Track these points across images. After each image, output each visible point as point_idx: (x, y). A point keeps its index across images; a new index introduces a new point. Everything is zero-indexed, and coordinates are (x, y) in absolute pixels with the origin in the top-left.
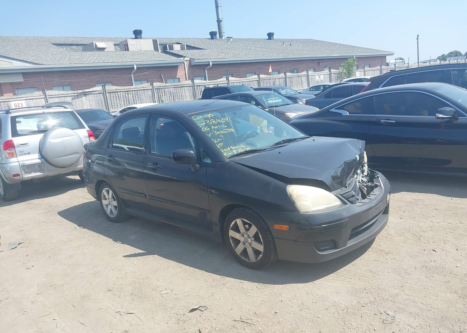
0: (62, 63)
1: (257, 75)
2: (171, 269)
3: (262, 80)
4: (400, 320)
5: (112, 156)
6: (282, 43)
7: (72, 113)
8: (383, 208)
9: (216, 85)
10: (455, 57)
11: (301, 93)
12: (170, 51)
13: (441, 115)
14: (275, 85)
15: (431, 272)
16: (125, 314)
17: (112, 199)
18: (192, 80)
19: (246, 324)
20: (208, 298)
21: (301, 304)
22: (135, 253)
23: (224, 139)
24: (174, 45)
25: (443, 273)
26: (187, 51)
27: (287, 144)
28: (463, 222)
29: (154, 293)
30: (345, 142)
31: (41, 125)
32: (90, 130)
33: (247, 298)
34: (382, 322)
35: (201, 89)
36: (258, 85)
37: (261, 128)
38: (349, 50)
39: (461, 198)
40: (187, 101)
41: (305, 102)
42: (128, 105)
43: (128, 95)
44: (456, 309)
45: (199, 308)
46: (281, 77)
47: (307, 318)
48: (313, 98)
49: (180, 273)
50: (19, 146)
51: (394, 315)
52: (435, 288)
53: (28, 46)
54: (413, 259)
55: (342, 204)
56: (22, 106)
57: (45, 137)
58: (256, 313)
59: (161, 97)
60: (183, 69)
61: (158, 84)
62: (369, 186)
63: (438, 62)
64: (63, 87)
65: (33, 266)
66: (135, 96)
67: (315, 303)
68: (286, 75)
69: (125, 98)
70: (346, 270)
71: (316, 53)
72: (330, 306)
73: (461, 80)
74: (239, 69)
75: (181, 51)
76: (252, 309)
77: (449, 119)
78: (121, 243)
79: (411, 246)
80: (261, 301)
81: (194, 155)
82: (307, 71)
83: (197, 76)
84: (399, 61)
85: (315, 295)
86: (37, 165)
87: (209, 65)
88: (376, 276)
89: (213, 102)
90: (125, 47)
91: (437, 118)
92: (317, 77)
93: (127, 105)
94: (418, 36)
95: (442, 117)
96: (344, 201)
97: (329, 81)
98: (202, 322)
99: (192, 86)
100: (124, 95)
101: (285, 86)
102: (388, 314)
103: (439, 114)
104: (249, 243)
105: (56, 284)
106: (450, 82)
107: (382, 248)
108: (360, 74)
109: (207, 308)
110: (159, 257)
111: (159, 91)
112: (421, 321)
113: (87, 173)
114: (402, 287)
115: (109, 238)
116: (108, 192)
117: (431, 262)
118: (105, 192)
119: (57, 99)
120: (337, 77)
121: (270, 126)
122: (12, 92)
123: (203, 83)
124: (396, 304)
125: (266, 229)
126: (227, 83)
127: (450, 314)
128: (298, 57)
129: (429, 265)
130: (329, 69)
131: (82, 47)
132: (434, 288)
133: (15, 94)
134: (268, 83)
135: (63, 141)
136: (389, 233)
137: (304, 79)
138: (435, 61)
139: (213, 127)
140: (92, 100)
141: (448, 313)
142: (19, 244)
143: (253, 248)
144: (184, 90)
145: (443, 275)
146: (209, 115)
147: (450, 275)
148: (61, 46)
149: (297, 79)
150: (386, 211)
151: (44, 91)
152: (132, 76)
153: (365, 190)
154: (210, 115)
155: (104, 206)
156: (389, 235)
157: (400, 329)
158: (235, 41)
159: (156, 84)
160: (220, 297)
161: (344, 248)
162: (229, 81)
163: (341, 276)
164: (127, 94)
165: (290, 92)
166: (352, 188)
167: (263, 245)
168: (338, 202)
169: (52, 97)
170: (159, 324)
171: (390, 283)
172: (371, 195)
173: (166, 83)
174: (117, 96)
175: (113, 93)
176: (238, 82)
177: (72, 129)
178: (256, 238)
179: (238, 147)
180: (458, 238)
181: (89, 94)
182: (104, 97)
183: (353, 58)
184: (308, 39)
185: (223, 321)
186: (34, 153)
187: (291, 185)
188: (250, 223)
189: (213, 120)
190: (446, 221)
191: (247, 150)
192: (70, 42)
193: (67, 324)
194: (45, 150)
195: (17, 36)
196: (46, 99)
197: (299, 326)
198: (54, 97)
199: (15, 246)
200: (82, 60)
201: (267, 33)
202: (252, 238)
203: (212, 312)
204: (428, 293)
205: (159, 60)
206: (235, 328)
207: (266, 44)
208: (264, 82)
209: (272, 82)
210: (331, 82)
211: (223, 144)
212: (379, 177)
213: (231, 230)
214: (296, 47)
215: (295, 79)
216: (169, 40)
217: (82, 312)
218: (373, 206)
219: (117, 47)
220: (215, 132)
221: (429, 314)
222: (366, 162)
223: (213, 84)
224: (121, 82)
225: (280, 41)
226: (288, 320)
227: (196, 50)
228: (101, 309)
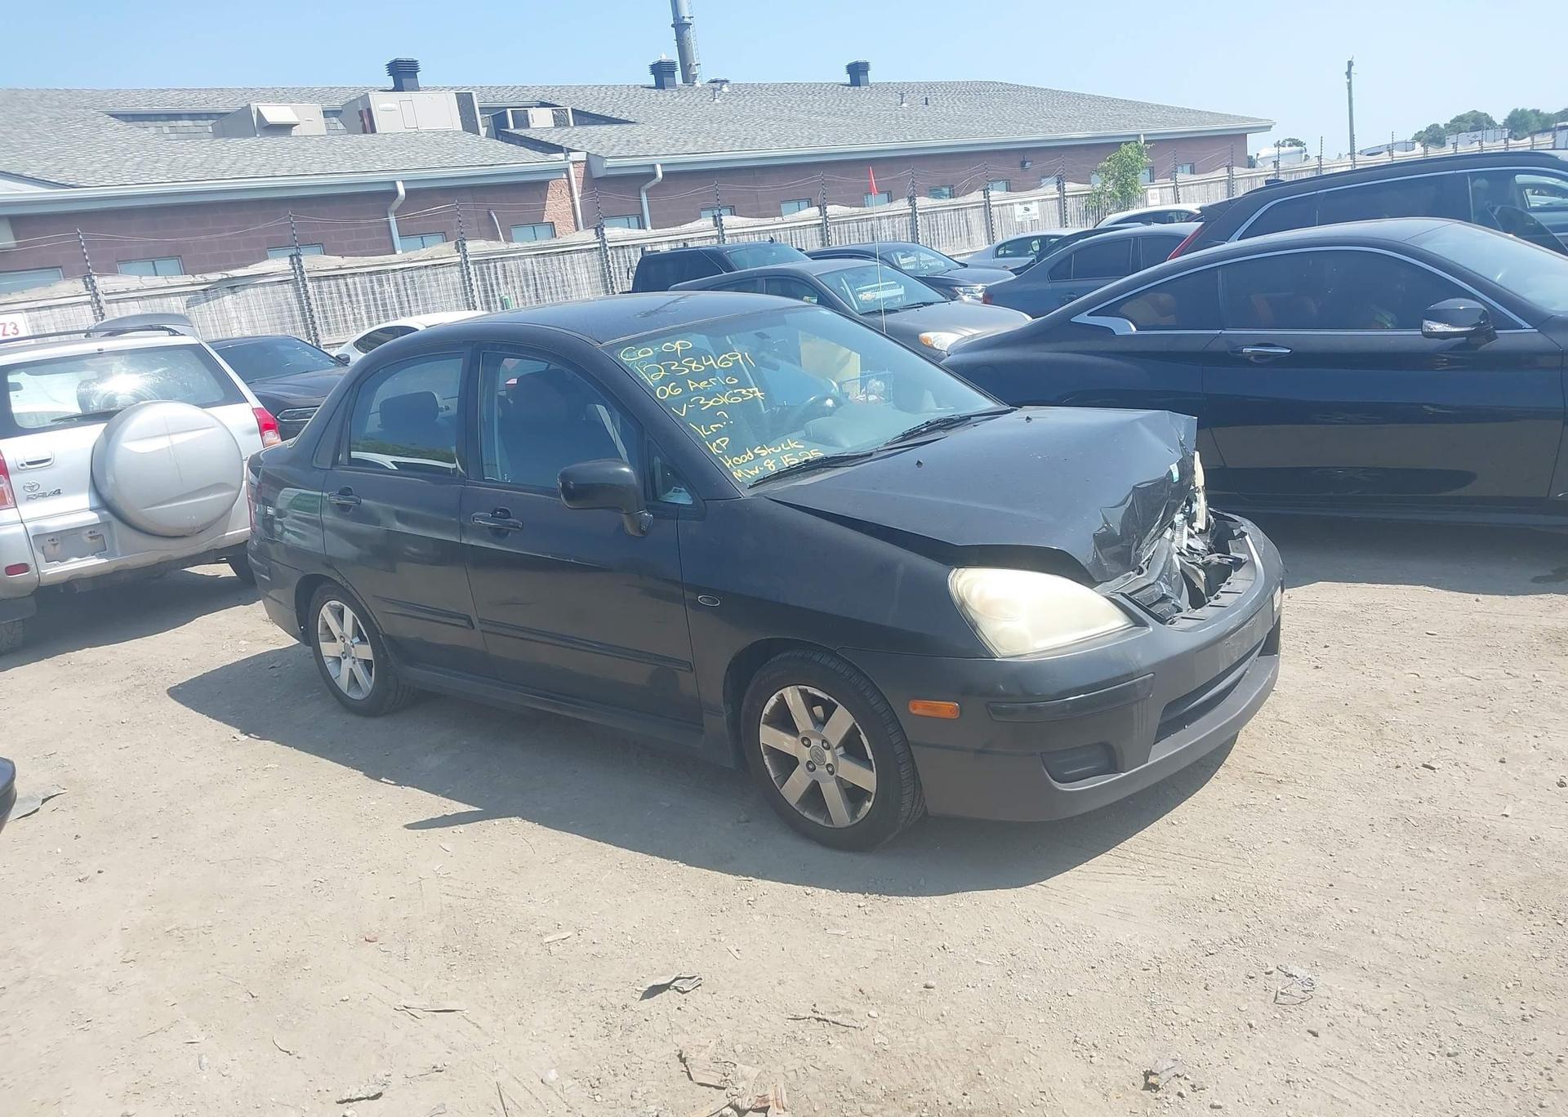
0: (147, 179)
1: (817, 208)
2: (570, 861)
3: (835, 223)
4: (1329, 991)
5: (350, 492)
6: (898, 97)
7: (197, 350)
8: (1260, 635)
9: (681, 245)
10: (1473, 134)
11: (966, 266)
12: (517, 131)
13: (1440, 326)
14: (880, 239)
15: (1423, 834)
16: (427, 1013)
17: (353, 638)
18: (596, 228)
19: (833, 1026)
20: (700, 949)
21: (1009, 956)
22: (445, 815)
23: (731, 422)
24: (531, 111)
25: (1459, 837)
26: (577, 129)
27: (941, 434)
28: (1517, 672)
29: (520, 941)
30: (1132, 422)
31: (95, 394)
32: (262, 406)
33: (829, 942)
34: (1274, 1001)
35: (629, 257)
36: (823, 240)
37: (839, 385)
38: (1122, 116)
39: (1507, 597)
40: (584, 301)
41: (981, 295)
42: (383, 320)
43: (381, 285)
44: (1507, 949)
45: (675, 984)
46: (896, 213)
47: (1030, 999)
48: (1009, 280)
49: (600, 872)
50: (23, 468)
51: (1309, 976)
52: (1437, 884)
53: (23, 121)
54: (1364, 797)
55: (1131, 625)
56: (15, 331)
57: (108, 436)
58: (865, 991)
59: (493, 291)
60: (566, 191)
61: (480, 247)
62: (1214, 566)
63: (1418, 152)
64: (154, 262)
65: (99, 872)
66: (406, 289)
67: (1055, 950)
68: (913, 205)
69: (371, 297)
70: (1147, 841)
71: (1014, 128)
72: (1103, 959)
73: (1499, 207)
74: (756, 189)
75: (557, 130)
76: (850, 978)
77: (1465, 338)
78: (392, 782)
79: (1353, 755)
80: (877, 950)
81: (634, 480)
82: (986, 191)
83: (617, 215)
84: (1287, 149)
85: (1052, 926)
86: (88, 531)
87: (654, 175)
88: (1246, 855)
89: (675, 301)
90: (362, 120)
91: (1425, 337)
92: (1019, 210)
93: (378, 319)
94: (1350, 64)
95: (1442, 330)
96: (1136, 615)
97: (1058, 222)
98: (686, 1028)
99: (596, 248)
100: (368, 285)
101: (912, 242)
102: (1291, 975)
103: (1434, 321)
104: (829, 765)
105: (186, 926)
106: (1465, 217)
107: (1261, 767)
108: (1161, 197)
109: (699, 982)
110: (527, 823)
111: (485, 269)
112: (1397, 992)
113: (261, 553)
114: (1331, 889)
115: (353, 768)
116: (340, 615)
117: (1420, 802)
118: (330, 615)
119: (134, 303)
120: (1086, 207)
121: (869, 378)
123: (634, 236)
124: (1316, 942)
125: (883, 715)
126: (715, 236)
127: (1488, 965)
128: (952, 142)
129: (1415, 815)
130: (1058, 183)
131: (211, 122)
132: (1434, 885)
134: (857, 234)
135: (172, 446)
136: (1282, 717)
137: (976, 218)
138: (1408, 146)
139: (692, 384)
140: (257, 307)
141: (1485, 963)
142: (44, 801)
143: (840, 781)
144: (572, 262)
145: (1461, 843)
146: (678, 343)
147: (1484, 842)
148: (141, 123)
149: (953, 217)
150: (1270, 646)
151: (87, 279)
152: (392, 219)
153: (1200, 579)
154: (680, 344)
155: (328, 660)
156: (1282, 723)
157: (1332, 1021)
158: (740, 93)
159: (475, 246)
160: (739, 943)
161: (1139, 768)
162: (721, 228)
163: (1134, 860)
164: (376, 284)
165: (930, 263)
166: (1159, 572)
167: (875, 769)
168: (1116, 621)
169: (119, 298)
170: (544, 1042)
171: (1294, 877)
172: (1222, 592)
173: (509, 239)
174: (343, 289)
175: (329, 280)
176: (753, 233)
177: (203, 406)
178: (851, 747)
179: (780, 448)
180: (1503, 724)
181: (244, 287)
182: (299, 296)
183: (1136, 142)
184: (985, 83)
185: (755, 1022)
186: (75, 490)
187: (964, 570)
188: (830, 698)
189: (692, 362)
190: (1461, 671)
191: (810, 457)
192: (168, 109)
193: (235, 1056)
194: (110, 479)
196: (96, 305)
197: (1008, 1026)
198: (124, 300)
199: (32, 808)
200: (213, 168)
201: (847, 64)
202: (836, 748)
203: (718, 993)
204: (1415, 903)
205: (482, 162)
206: (796, 1044)
207: (844, 101)
208: (842, 231)
209: (869, 229)
210: (1066, 227)
211: (727, 439)
212: (1245, 534)
213: (768, 723)
214: (944, 110)
215: (946, 218)
216: (512, 93)
217: (282, 1015)
218: (1229, 630)
219: (335, 120)
220: (701, 399)
221: (1423, 969)
222: (1200, 488)
223: (670, 241)
224: (354, 240)
225: (891, 89)
226: (968, 1007)
227: (608, 126)
228: (347, 1000)
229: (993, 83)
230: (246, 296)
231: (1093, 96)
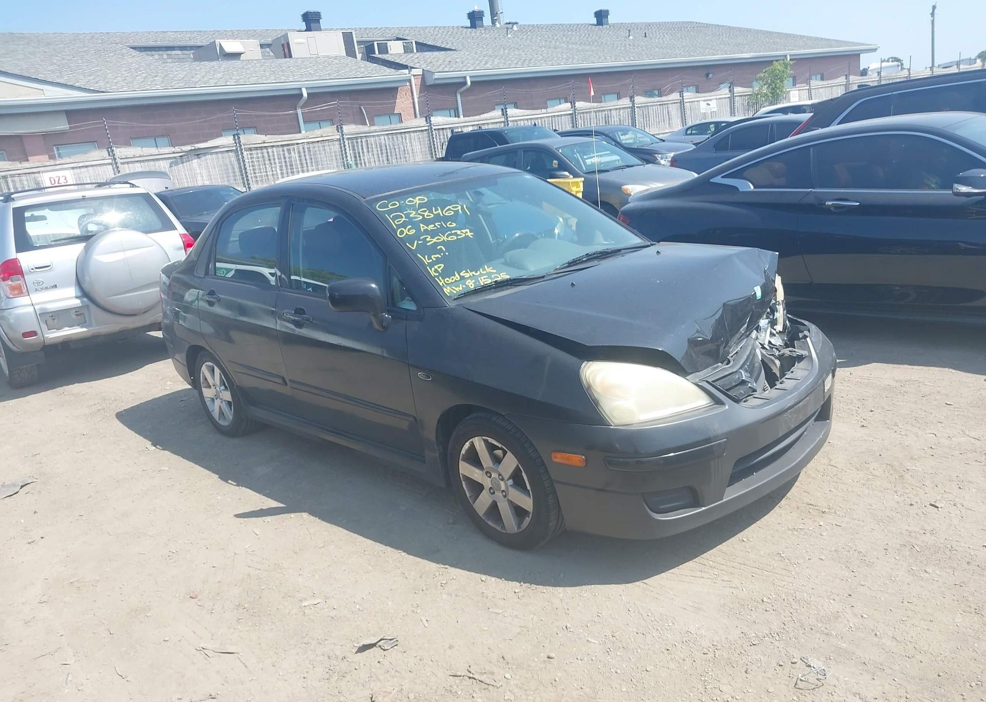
0: (148, 88)
1: (570, 104)
2: (332, 547)
3: (581, 113)
4: (836, 681)
5: (215, 293)
6: (627, 33)
7: (146, 197)
8: (814, 407)
11: (664, 141)
12: (380, 56)
13: (965, 188)
14: (610, 123)
15: (923, 558)
16: (216, 654)
17: (220, 386)
18: (426, 117)
19: (479, 684)
20: (402, 618)
21: (611, 637)
22: (262, 509)
23: (447, 254)
24: (389, 43)
25: (950, 562)
26: (418, 54)
27: (595, 262)
29: (288, 604)
30: (730, 256)
32: (186, 232)
33: (489, 619)
34: (794, 687)
35: (446, 136)
36: (573, 123)
38: (776, 43)
41: (671, 160)
42: (290, 175)
43: (290, 153)
45: (380, 643)
46: (622, 106)
47: (619, 671)
48: (690, 150)
49: (350, 556)
50: (32, 271)
51: (823, 668)
52: (928, 599)
53: (79, 52)
54: (883, 527)
55: (712, 404)
56: (65, 181)
57: (87, 252)
58: (505, 658)
59: (360, 157)
60: (409, 93)
61: (353, 129)
62: (787, 357)
63: (978, 65)
64: (155, 139)
65: (42, 538)
66: (305, 156)
67: (643, 634)
68: (633, 102)
69: (283, 160)
70: (723, 553)
71: (703, 52)
72: (676, 644)
74: (532, 92)
75: (405, 55)
76: (498, 647)
78: (235, 484)
79: (880, 494)
80: (521, 627)
81: (379, 293)
82: (681, 93)
83: (439, 109)
84: (890, 64)
85: (645, 615)
86: (74, 311)
87: (465, 83)
88: (791, 568)
90: (284, 49)
91: (955, 195)
92: (703, 105)
93: (288, 174)
94: (934, 7)
95: (967, 191)
96: (716, 396)
97: (729, 112)
98: (380, 677)
99: (426, 130)
100: (281, 153)
101: (632, 125)
102: (810, 666)
103: (961, 184)
104: (503, 491)
105: (83, 580)
107: (812, 499)
108: (799, 96)
109: (396, 643)
111: (355, 142)
112: (887, 684)
113: (169, 329)
114: (850, 598)
115: (213, 472)
116: (212, 371)
117: (924, 533)
118: (206, 371)
119: (138, 165)
120: (748, 103)
122: (47, 153)
123: (450, 122)
124: (832, 640)
125: (537, 460)
126: (503, 122)
127: (958, 666)
128: (660, 61)
129: (919, 543)
130: (730, 87)
131: (192, 52)
132: (926, 599)
133: (52, 157)
134: (595, 120)
135: (126, 258)
136: (833, 463)
137: (674, 110)
138: (971, 61)
139: (423, 227)
140: (212, 167)
141: (956, 665)
142: (22, 487)
143: (511, 503)
144: (410, 139)
145: (950, 567)
146: (417, 198)
147: (968, 567)
148: (150, 52)
149: (659, 109)
150: (824, 414)
151: (110, 150)
152: (299, 111)
153: (776, 366)
154: (419, 199)
155: (206, 400)
156: (832, 467)
158: (524, 30)
159: (349, 129)
160: (429, 615)
161: (715, 504)
162: (507, 116)
163: (711, 567)
164: (286, 152)
165: (641, 137)
166: (742, 363)
167: (531, 497)
168: (703, 401)
169: (128, 161)
170: (286, 680)
171: (824, 586)
172: (786, 378)
173: (372, 124)
174: (266, 155)
175: (257, 150)
176: (527, 120)
177: (147, 232)
178: (517, 480)
179: (479, 272)
181: (205, 154)
182: (238, 160)
183: (784, 60)
185: (427, 676)
186: (65, 285)
187: (591, 362)
188: (503, 446)
189: (425, 211)
190: (967, 433)
191: (500, 279)
192: (166, 44)
193: (89, 676)
194: (87, 279)
195: (56, 33)
196: (115, 165)
197: (599, 693)
198: (132, 162)
199: (14, 491)
200: (190, 80)
201: (595, 11)
202: (507, 480)
203: (407, 652)
204: (910, 613)
205: (356, 76)
206: (451, 696)
207: (591, 35)
208: (585, 118)
209: (603, 117)
210: (734, 116)
211: (443, 265)
212: (807, 337)
213: (464, 460)
214: (657, 41)
215: (654, 110)
216: (379, 32)
217: (125, 649)
218: (787, 407)
219: (268, 50)
220: (427, 237)
221: (909, 667)
222: (780, 302)
223: (473, 125)
224: (276, 125)
225: (623, 27)
226: (575, 676)
227: (437, 52)
228: (167, 641)
229: (691, 22)
230: (206, 160)
231: (757, 30)
